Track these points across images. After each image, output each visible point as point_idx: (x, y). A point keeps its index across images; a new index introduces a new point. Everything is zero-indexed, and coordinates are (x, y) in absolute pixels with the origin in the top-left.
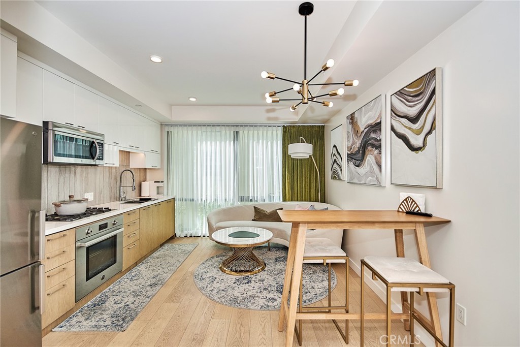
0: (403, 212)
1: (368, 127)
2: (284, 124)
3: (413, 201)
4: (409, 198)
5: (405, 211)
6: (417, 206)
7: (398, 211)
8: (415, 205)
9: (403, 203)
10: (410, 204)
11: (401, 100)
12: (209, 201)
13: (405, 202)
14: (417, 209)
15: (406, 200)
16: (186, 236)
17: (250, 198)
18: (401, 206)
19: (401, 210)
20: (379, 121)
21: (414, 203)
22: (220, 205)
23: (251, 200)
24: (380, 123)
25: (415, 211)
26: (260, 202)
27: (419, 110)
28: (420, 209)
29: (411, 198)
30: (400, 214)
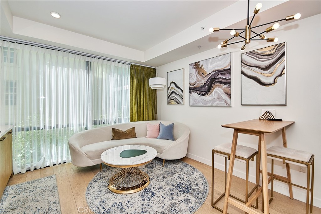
0: (264, 120)
1: (215, 71)
2: (132, 63)
3: (270, 113)
4: (268, 112)
5: (265, 119)
6: (272, 116)
7: (261, 120)
8: (271, 115)
9: (264, 115)
10: (268, 115)
11: (251, 57)
12: (59, 127)
13: (265, 114)
14: (273, 117)
15: (266, 113)
16: (29, 170)
17: (103, 121)
18: (263, 117)
19: (262, 119)
20: (229, 68)
21: (270, 114)
22: (73, 130)
23: (104, 123)
24: (230, 69)
25: (271, 118)
26: (113, 124)
27: (269, 63)
28: (274, 117)
29: (269, 112)
30: (262, 121)
